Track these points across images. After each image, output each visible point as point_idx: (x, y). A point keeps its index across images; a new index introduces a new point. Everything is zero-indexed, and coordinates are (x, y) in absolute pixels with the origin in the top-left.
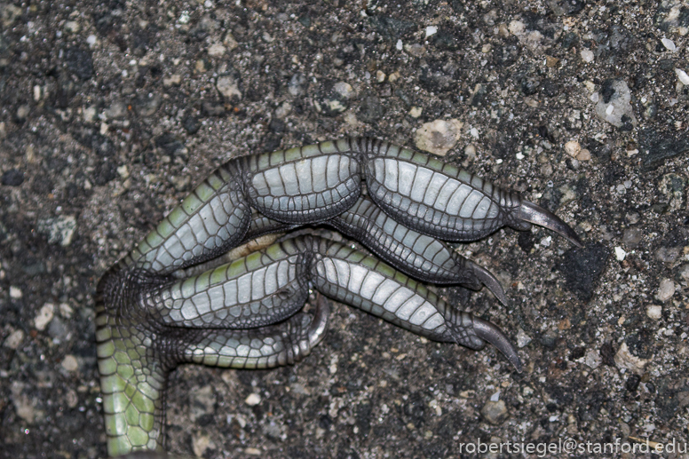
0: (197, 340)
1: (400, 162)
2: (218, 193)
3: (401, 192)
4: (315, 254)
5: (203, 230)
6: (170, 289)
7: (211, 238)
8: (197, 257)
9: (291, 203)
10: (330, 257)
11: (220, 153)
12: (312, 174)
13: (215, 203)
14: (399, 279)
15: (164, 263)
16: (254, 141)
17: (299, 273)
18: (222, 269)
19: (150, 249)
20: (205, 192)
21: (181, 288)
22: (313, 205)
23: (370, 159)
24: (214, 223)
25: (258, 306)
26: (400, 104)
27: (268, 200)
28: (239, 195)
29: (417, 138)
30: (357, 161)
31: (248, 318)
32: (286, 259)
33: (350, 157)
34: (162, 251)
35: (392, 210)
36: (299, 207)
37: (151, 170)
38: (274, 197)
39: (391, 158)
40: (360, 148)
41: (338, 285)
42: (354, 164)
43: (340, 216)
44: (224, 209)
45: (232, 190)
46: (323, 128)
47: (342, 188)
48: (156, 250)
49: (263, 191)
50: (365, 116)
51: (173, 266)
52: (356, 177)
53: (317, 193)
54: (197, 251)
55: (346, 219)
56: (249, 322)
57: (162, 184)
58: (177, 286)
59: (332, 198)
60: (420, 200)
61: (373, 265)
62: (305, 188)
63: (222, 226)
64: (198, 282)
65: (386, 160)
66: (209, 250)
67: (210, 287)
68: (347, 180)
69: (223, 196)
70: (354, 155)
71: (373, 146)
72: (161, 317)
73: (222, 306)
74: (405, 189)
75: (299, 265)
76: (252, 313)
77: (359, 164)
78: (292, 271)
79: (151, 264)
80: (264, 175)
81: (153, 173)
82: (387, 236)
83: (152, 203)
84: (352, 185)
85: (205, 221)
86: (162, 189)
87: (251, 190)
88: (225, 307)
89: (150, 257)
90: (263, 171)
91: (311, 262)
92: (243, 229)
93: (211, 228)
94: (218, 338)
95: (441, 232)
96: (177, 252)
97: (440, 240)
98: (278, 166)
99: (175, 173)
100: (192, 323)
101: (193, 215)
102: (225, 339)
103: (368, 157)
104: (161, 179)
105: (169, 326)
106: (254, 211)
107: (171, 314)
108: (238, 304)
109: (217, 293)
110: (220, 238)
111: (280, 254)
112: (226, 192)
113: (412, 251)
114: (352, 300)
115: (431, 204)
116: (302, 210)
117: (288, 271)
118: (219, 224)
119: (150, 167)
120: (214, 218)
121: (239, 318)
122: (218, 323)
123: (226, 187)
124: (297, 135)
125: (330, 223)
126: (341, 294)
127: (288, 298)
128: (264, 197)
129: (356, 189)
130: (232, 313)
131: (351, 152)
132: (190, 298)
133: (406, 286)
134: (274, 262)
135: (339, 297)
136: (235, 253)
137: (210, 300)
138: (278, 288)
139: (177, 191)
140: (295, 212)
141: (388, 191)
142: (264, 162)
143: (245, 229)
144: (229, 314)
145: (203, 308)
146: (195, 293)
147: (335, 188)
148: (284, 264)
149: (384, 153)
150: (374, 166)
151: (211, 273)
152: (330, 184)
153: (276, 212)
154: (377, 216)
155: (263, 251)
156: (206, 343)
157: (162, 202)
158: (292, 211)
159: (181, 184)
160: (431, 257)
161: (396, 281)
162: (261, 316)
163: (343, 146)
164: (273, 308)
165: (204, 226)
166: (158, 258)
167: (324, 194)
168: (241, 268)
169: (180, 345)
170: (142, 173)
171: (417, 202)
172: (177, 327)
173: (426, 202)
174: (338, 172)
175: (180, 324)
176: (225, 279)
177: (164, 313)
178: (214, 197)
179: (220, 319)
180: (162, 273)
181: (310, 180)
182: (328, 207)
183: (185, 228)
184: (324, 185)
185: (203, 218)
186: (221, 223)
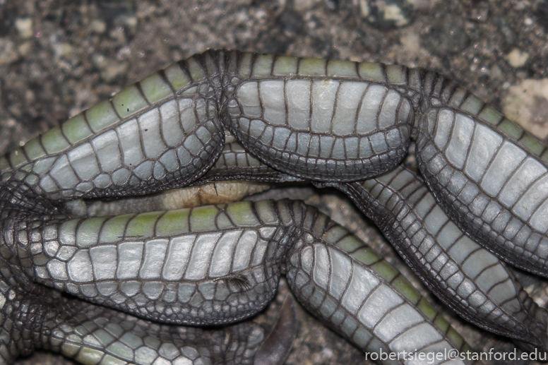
0: (77, 319)
1: (479, 126)
2: (177, 96)
3: (466, 171)
4: (303, 233)
5: (139, 147)
6: (58, 225)
7: (148, 163)
8: (117, 187)
9: (292, 140)
10: (327, 245)
11: (186, 40)
12: (335, 105)
13: (168, 110)
14: (425, 310)
15: (61, 183)
16: (246, 35)
17: (271, 255)
18: (150, 217)
19: (43, 155)
20: (156, 90)
21: (76, 229)
22: (325, 153)
23: (434, 107)
24: (158, 141)
25: (190, 291)
26: (495, 40)
27: (257, 126)
28: (211, 108)
29: (508, 99)
30: (412, 104)
31: (168, 305)
32: (257, 229)
33: (403, 96)
34: (63, 163)
35: (446, 197)
36: (303, 150)
37: (68, 36)
38: (267, 124)
39: (466, 114)
40: (423, 85)
41: (327, 292)
42: (407, 107)
43: (363, 181)
44: (180, 123)
45: (201, 96)
46: (363, 44)
47: (378, 140)
48: (52, 159)
49: (252, 110)
50: (435, 43)
51: (74, 190)
52: (405, 128)
53: (337, 137)
54: (120, 177)
55: (371, 189)
56: (169, 311)
57: (80, 64)
58: (71, 225)
59: (358, 150)
60: (493, 193)
61: (390, 276)
62: (320, 124)
63: (170, 148)
64: (107, 227)
65: (458, 115)
66: (140, 180)
67: (123, 239)
68: (388, 129)
69: (184, 103)
70: (410, 93)
71: (443, 87)
72: (33, 266)
73: (134, 275)
74: (475, 170)
75: (274, 244)
76: (177, 300)
77: (414, 110)
78: (261, 250)
79: (40, 179)
80: (258, 87)
81: (71, 43)
82: (428, 234)
83: (57, 89)
84: (396, 139)
85: (144, 134)
86: (78, 72)
87: (232, 104)
88: (138, 278)
89: (40, 166)
90: (258, 81)
91: (294, 244)
92: (205, 161)
93: (152, 146)
94: (110, 326)
95: (513, 252)
96: (87, 169)
97: (508, 266)
98: (284, 79)
99: (107, 53)
100: (79, 289)
101: (128, 120)
102: (120, 331)
103: (430, 104)
104: (80, 56)
105: (40, 284)
106: (229, 137)
107: (50, 265)
108: (160, 279)
109: (133, 252)
110: (163, 166)
111: (248, 218)
112: (191, 97)
113: (460, 269)
114: (343, 322)
115: (508, 205)
116: (307, 157)
117: (254, 249)
118: (166, 144)
119: (69, 33)
120: (161, 133)
121: (155, 302)
122: (119, 301)
123: (194, 89)
124: (318, 44)
125: (344, 189)
126: (328, 307)
127: (242, 292)
128: (251, 119)
129: (400, 147)
130: (145, 290)
131: (407, 88)
132: (88, 248)
133: (433, 323)
134: (235, 228)
135: (322, 312)
136: (176, 198)
137: (118, 260)
138: (231, 273)
139: (101, 81)
140: (295, 157)
141: (448, 164)
142: (263, 67)
143: (208, 161)
144: (141, 292)
145: (104, 270)
146: (98, 244)
147: (367, 136)
148: (250, 237)
149: (457, 103)
150: (436, 120)
151: (131, 219)
152: (361, 128)
153: (264, 148)
154: (419, 200)
155: (222, 206)
156: (90, 329)
157: (72, 93)
158: (291, 154)
159: (113, 71)
160: (488, 287)
161: (420, 312)
162: (190, 307)
163: (397, 76)
164: (213, 301)
165: (141, 142)
166: (53, 172)
167: (348, 141)
168: (181, 223)
169: (49, 320)
170: (53, 38)
171: (488, 196)
172: (54, 288)
173: (501, 199)
174: (378, 113)
175: (59, 285)
176: (151, 234)
177: (38, 261)
178: (168, 100)
179: (123, 294)
180: (54, 197)
181: (330, 113)
182: (349, 163)
183: (109, 136)
184: (351, 127)
185: (143, 127)
186: (169, 144)
